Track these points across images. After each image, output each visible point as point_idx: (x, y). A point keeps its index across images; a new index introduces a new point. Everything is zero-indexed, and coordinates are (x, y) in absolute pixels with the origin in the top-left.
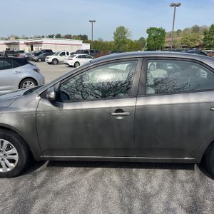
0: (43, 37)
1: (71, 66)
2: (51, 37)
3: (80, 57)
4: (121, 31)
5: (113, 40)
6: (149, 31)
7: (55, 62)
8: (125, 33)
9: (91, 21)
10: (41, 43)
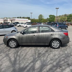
0: (15, 18)
1: (25, 27)
2: (18, 18)
3: (27, 24)
4: (41, 16)
5: (38, 19)
6: (50, 16)
7: (20, 26)
8: (42, 17)
9: (31, 13)
10: (15, 20)
